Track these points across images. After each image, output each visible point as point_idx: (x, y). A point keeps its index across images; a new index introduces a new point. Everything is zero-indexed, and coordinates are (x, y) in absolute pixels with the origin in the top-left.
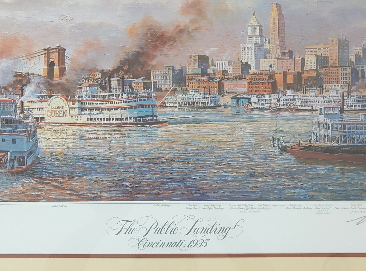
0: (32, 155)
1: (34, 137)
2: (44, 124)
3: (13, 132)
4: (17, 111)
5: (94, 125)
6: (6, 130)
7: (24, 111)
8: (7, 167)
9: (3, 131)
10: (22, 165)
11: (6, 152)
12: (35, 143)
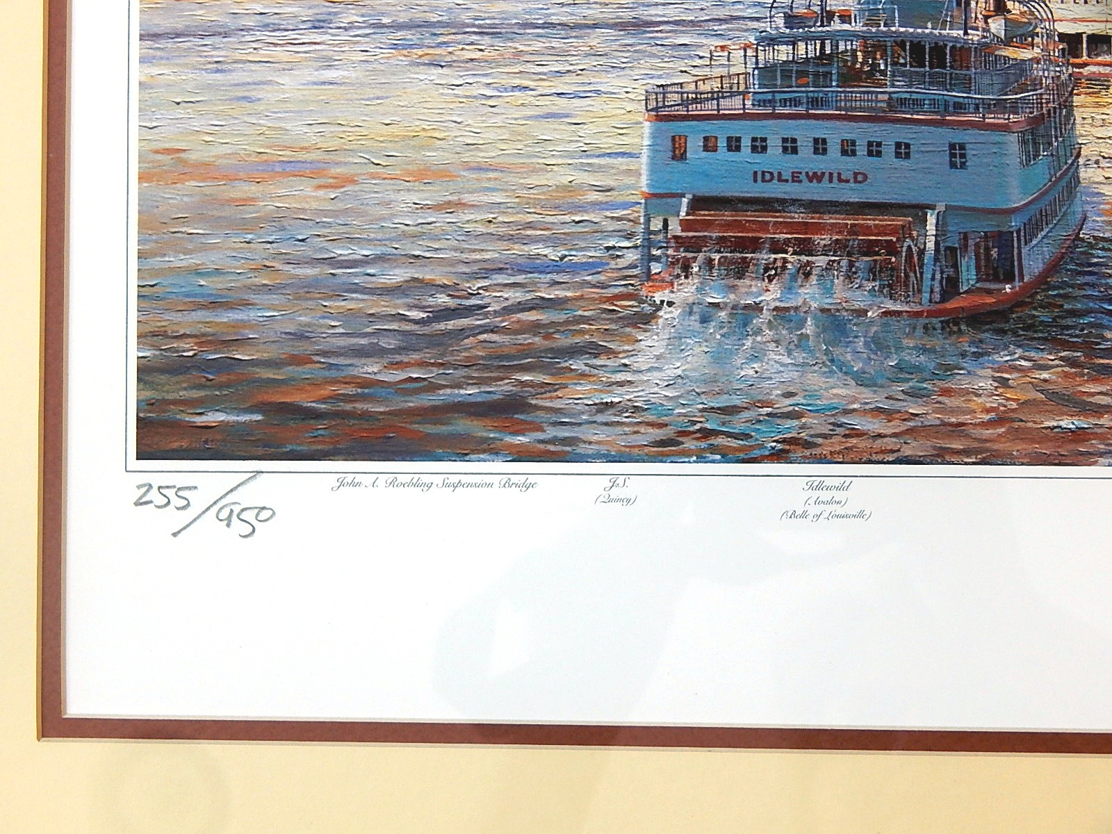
0: (1051, 226)
1: (1056, 137)
2: (1108, 70)
3: (951, 109)
4: (973, 4)
6: (914, 96)
7: (1009, 4)
8: (924, 289)
9: (902, 102)
10: (996, 279)
11: (918, 211)
12: (1065, 167)
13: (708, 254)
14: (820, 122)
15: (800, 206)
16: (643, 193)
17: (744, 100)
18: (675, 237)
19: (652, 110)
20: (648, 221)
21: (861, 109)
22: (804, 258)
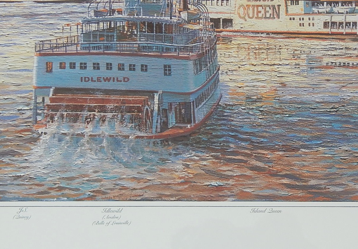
0: (207, 100)
1: (209, 62)
2: (231, 34)
3: (165, 51)
4: (174, 6)
5: (339, 37)
6: (149, 45)
7: (189, 6)
8: (153, 127)
9: (144, 47)
10: (184, 122)
11: (151, 94)
12: (213, 75)
13: (61, 112)
14: (109, 56)
15: (101, 92)
16: (34, 86)
17: (77, 47)
18: (47, 105)
19: (38, 51)
20: (36, 98)
21: (127, 50)
22: (102, 114)
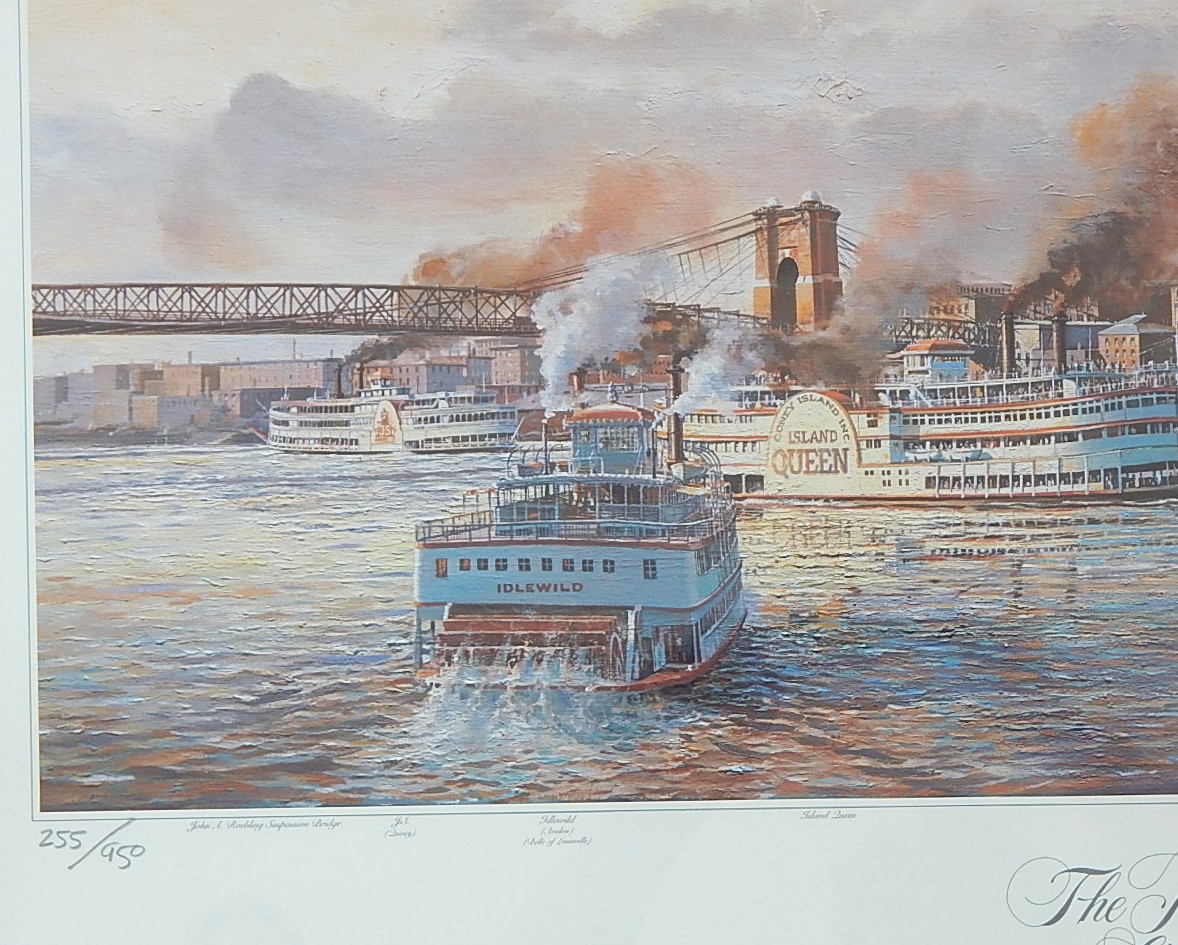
0: (720, 620)
1: (724, 553)
2: (761, 501)
3: (644, 534)
4: (659, 454)
5: (953, 502)
6: (617, 525)
7: (687, 454)
8: (627, 670)
9: (608, 529)
10: (681, 661)
11: (622, 611)
12: (731, 575)
13: (465, 648)
14: (547, 546)
15: (533, 609)
16: (415, 603)
17: (489, 531)
18: (441, 635)
19: (421, 540)
20: (419, 624)
21: (577, 536)
22: (537, 649)
